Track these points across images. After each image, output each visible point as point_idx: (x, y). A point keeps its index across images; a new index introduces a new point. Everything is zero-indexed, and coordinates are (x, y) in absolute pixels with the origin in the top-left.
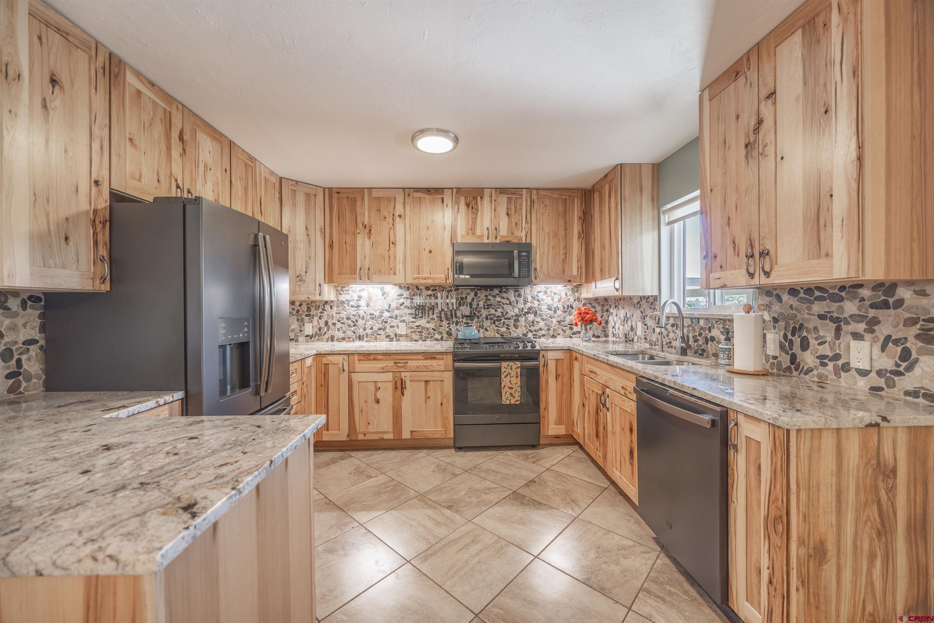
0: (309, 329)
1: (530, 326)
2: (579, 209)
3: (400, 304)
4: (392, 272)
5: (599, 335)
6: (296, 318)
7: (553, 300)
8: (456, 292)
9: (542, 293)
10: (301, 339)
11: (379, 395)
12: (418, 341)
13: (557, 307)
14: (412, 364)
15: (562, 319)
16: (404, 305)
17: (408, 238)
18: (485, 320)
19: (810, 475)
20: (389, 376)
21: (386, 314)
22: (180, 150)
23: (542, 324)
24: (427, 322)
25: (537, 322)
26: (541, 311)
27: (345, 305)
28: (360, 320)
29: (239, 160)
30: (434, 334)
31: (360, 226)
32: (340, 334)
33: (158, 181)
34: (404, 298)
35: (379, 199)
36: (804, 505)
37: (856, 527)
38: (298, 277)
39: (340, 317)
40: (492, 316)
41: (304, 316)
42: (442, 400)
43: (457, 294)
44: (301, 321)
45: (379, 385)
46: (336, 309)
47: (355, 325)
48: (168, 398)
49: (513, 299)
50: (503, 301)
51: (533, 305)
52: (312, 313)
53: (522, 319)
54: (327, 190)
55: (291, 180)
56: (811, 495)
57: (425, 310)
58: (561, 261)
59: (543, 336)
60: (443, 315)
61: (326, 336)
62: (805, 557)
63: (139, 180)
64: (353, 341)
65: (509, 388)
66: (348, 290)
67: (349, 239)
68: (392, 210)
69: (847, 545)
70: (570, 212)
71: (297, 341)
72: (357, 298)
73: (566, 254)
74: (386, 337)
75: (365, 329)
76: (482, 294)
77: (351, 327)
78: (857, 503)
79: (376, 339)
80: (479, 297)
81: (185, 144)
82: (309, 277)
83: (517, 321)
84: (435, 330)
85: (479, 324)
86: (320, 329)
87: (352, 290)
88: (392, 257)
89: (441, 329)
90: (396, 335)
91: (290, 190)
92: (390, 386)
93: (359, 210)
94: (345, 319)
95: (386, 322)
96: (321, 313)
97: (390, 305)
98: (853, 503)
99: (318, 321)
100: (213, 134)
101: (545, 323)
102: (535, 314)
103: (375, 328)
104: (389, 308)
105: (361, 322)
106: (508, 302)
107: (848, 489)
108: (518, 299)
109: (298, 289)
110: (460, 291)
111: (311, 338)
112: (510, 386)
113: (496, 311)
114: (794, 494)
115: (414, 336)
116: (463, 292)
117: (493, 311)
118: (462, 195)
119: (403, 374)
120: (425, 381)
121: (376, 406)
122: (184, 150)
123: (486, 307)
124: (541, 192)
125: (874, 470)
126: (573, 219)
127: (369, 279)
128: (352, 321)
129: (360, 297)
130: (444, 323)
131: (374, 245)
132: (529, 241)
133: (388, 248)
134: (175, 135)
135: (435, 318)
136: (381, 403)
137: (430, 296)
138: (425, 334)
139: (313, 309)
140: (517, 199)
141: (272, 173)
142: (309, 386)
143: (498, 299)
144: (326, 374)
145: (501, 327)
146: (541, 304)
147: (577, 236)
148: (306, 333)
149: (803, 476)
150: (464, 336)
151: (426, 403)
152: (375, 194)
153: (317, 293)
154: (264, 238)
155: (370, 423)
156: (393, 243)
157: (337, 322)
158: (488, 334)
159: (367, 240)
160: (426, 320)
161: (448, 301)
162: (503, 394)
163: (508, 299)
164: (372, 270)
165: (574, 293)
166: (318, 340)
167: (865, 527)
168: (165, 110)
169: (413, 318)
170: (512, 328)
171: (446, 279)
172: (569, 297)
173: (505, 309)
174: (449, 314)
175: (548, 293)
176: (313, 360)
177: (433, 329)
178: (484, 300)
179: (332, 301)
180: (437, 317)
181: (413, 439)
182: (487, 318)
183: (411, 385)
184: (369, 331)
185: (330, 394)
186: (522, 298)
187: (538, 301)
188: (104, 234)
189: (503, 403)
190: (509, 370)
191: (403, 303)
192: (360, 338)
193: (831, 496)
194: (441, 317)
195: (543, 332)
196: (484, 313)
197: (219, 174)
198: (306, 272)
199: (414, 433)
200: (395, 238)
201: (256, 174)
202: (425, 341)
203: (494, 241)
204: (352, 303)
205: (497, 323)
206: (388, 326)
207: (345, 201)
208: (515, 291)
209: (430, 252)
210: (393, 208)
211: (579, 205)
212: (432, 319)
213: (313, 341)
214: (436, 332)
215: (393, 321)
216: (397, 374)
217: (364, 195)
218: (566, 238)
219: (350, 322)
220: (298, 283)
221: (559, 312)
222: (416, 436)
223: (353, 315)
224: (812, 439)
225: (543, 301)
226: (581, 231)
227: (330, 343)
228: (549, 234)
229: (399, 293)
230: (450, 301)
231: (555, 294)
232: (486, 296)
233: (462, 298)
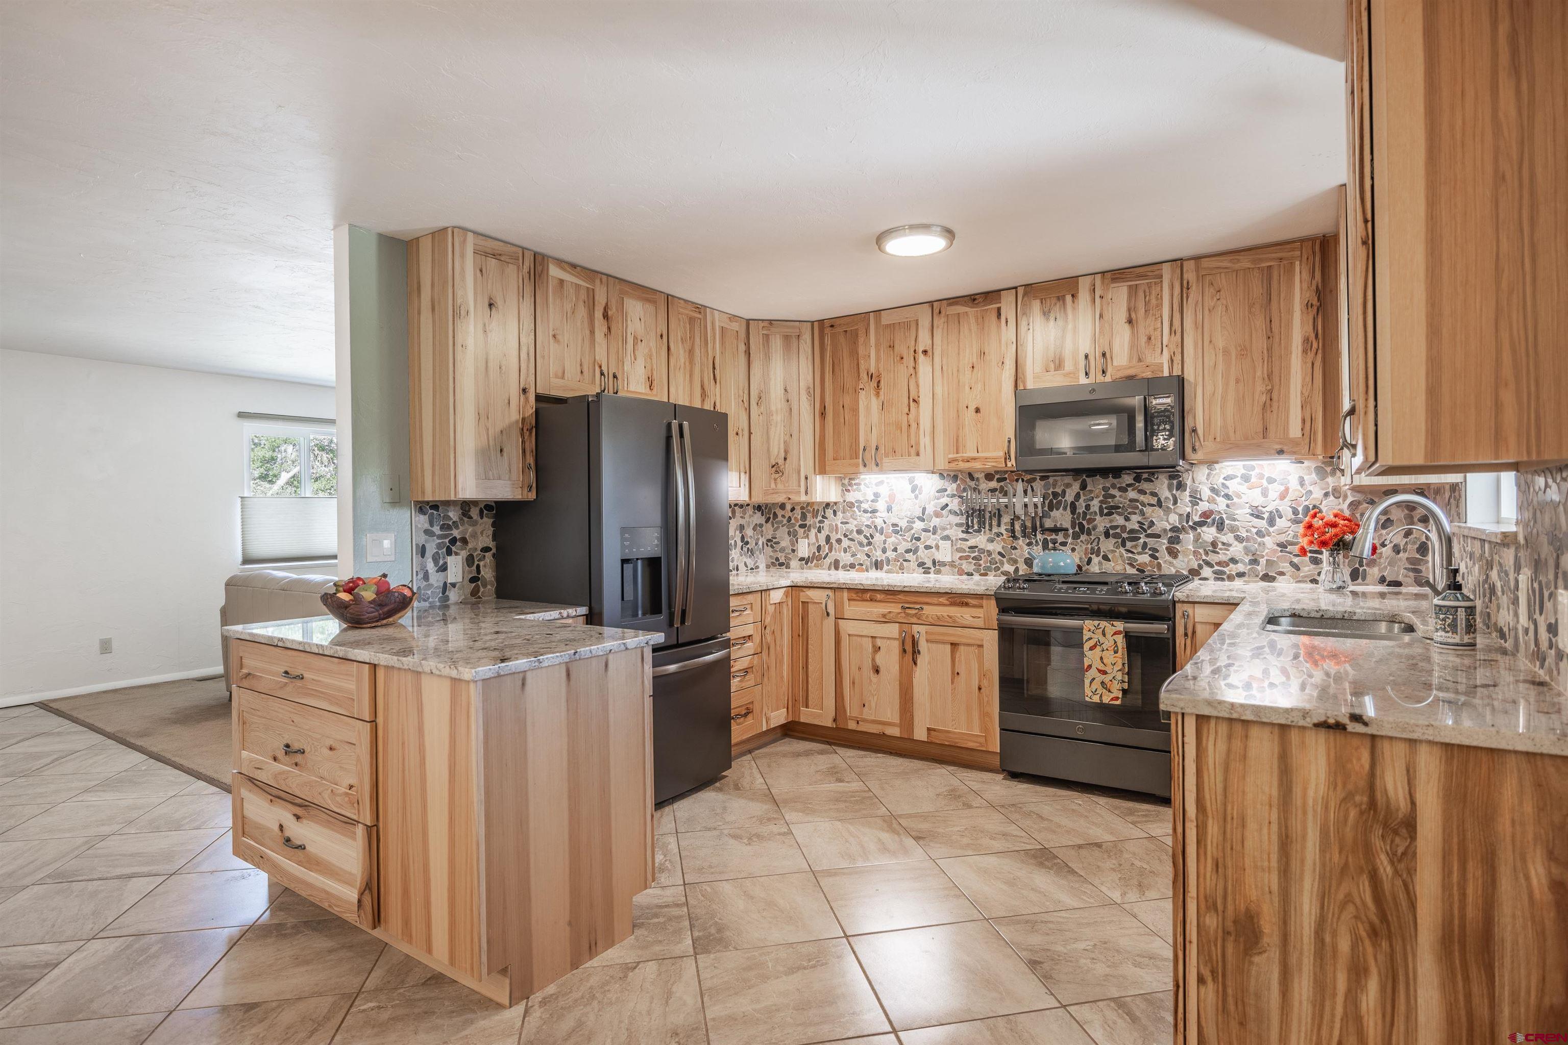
0: (804, 548)
1: (1207, 554)
2: (1305, 286)
3: (941, 506)
4: (913, 451)
5: (1400, 579)
6: (787, 530)
7: (1265, 494)
8: (1043, 483)
9: (1238, 480)
10: (794, 563)
11: (880, 659)
12: (972, 575)
13: (1277, 511)
14: (930, 611)
15: (1290, 538)
16: (949, 508)
17: (939, 390)
18: (1102, 538)
19: (1225, 796)
20: (893, 630)
21: (919, 525)
22: (605, 329)
23: (1237, 550)
24: (988, 540)
25: (1224, 544)
26: (1234, 520)
27: (855, 509)
28: (878, 534)
29: (680, 316)
30: (1002, 563)
31: (864, 376)
32: (846, 559)
33: (582, 372)
34: (948, 496)
35: (892, 327)
36: (1215, 845)
37: (1322, 907)
38: (773, 467)
39: (847, 530)
40: (1118, 531)
41: (797, 528)
42: (980, 681)
43: (1046, 487)
44: (793, 534)
45: (879, 642)
46: (841, 515)
47: (869, 544)
48: (572, 611)
49: (1165, 493)
50: (1142, 498)
51: (1213, 507)
52: (808, 522)
53: (1188, 538)
54: (816, 324)
55: (763, 320)
56: (1228, 830)
57: (984, 517)
58: (1257, 409)
59: (1241, 575)
60: (1017, 527)
61: (828, 561)
62: (1216, 932)
63: (563, 377)
64: (867, 571)
65: (1100, 671)
66: (859, 484)
67: (847, 400)
68: (913, 342)
69: (1302, 934)
70: (1282, 295)
71: (788, 567)
72: (873, 498)
73: (1270, 392)
74: (919, 565)
75: (884, 551)
76: (1097, 485)
77: (864, 546)
78: (1323, 865)
79: (902, 568)
80: (1091, 491)
81: (610, 320)
82: (789, 468)
83: (1175, 540)
84: (1003, 556)
85: (1089, 546)
86: (819, 548)
87: (865, 484)
88: (914, 425)
89: (1015, 554)
90: (934, 562)
91: (761, 336)
92: (896, 646)
93: (861, 350)
94: (855, 533)
95: (918, 539)
96: (820, 522)
97: (924, 509)
98: (1315, 864)
99: (816, 535)
100: (644, 295)
101: (1245, 548)
102: (1220, 526)
103: (901, 550)
104: (923, 514)
105: (878, 538)
106: (1154, 501)
107: (1304, 837)
108: (1178, 493)
109: (773, 486)
110: (1051, 480)
111: (807, 563)
112: (1101, 667)
113: (1127, 519)
114: (1192, 821)
115: (967, 566)
116: (1056, 481)
117: (1120, 520)
118: (1035, 298)
119: (916, 628)
120: (952, 644)
121: (874, 677)
122: (609, 328)
123: (1106, 511)
124: (1205, 263)
125: (1362, 813)
126: (1290, 312)
127: (877, 465)
128: (866, 537)
129: (877, 495)
130: (1020, 542)
131: (885, 406)
132: (1177, 372)
133: (906, 410)
134: (599, 314)
135: (1004, 532)
136: (881, 673)
137: (993, 490)
138: (986, 562)
139: (809, 515)
140: (1150, 287)
141: (733, 318)
142: (778, 634)
143: (1132, 494)
144: (805, 618)
145: (1139, 553)
146: (1234, 504)
147: (1300, 348)
148: (800, 555)
149: (1213, 797)
150: (1043, 567)
151: (952, 683)
152: (886, 319)
153: (803, 490)
154: (681, 427)
155: (866, 705)
156: (914, 400)
157: (842, 538)
158: (1109, 567)
159: (874, 399)
160: (986, 537)
161: (1026, 500)
162: (1087, 682)
163: (1154, 494)
164: (882, 450)
165: (1323, 479)
166: (817, 566)
167: (1341, 912)
168: (588, 288)
169: (963, 531)
170: (1163, 556)
171: (1006, 459)
172: (1311, 488)
173: (1147, 515)
174: (1029, 524)
175: (1253, 480)
176: (786, 594)
177: (1000, 553)
178: (1101, 498)
179: (836, 503)
180: (1006, 530)
181: (931, 743)
182: (1107, 535)
183: (929, 649)
184: (890, 554)
185: (809, 651)
186: (1187, 493)
187: (1227, 496)
188: (531, 442)
189: (1087, 699)
190: (1098, 636)
191: (947, 505)
192: (877, 565)
193: (1269, 841)
194: (1013, 531)
195: (1241, 567)
196: (1102, 523)
197: (653, 344)
198: (785, 459)
199: (933, 733)
200: (918, 392)
201: (706, 327)
202: (986, 575)
203: (1100, 378)
204: (865, 506)
205: (1129, 544)
206: (922, 546)
207: (842, 339)
208: (1171, 477)
209: (977, 410)
210: (913, 338)
211: (1306, 276)
212: (999, 535)
213: (810, 568)
214: (1005, 560)
215: (929, 538)
216: (906, 627)
217: (868, 324)
218: (1270, 356)
219: (862, 538)
220: (774, 476)
221: (1281, 523)
222: (938, 739)
223: (867, 526)
224: (1230, 737)
225: (1239, 497)
226: (1313, 336)
227: (833, 572)
228: (1226, 352)
229: (939, 488)
230: (1030, 500)
231: (1271, 481)
232: (1105, 489)
233: (1055, 495)
